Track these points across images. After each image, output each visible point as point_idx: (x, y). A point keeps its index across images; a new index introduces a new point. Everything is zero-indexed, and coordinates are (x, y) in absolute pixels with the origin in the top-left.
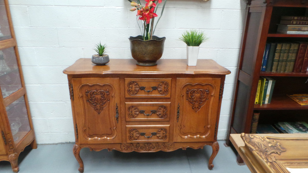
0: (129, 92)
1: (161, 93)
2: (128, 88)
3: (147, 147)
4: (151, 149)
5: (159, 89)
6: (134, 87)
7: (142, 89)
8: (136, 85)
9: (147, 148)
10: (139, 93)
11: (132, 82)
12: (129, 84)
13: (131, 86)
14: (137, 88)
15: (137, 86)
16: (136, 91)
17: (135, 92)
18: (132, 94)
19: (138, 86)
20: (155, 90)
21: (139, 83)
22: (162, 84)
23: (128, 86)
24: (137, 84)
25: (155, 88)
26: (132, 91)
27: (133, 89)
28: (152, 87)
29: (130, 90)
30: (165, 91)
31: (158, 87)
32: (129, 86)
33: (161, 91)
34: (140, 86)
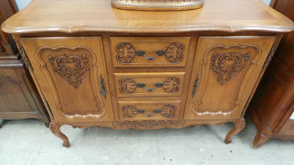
0: (119, 59)
1: (170, 59)
2: (118, 53)
3: (148, 124)
4: (154, 126)
5: (168, 55)
6: (126, 51)
7: (141, 54)
8: (130, 48)
9: (148, 126)
10: (135, 60)
11: (124, 44)
12: (118, 46)
13: (121, 50)
14: (132, 53)
15: (132, 50)
16: (131, 57)
17: (129, 59)
18: (123, 62)
19: (134, 49)
20: (162, 55)
21: (135, 45)
22: (173, 46)
23: (116, 50)
24: (132, 47)
25: (160, 53)
26: (124, 57)
27: (125, 55)
28: (156, 51)
29: (120, 56)
30: (177, 57)
31: (166, 51)
32: (118, 50)
33: (171, 57)
34: (138, 50)
